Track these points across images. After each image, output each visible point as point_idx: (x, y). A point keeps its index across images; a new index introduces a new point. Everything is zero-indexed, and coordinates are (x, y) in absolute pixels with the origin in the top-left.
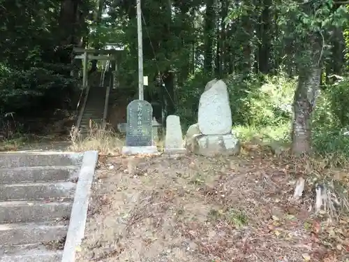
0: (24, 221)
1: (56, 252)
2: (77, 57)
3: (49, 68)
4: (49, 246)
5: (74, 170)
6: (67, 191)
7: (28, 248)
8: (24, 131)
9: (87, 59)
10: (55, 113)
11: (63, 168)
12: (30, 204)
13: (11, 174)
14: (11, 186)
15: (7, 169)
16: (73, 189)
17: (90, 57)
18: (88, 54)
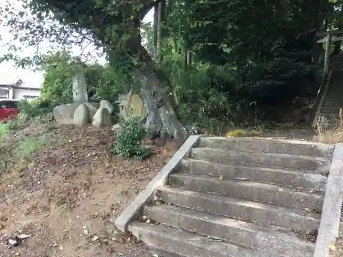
0: (275, 204)
1: (307, 242)
2: (319, 42)
3: (290, 57)
4: (300, 235)
5: (324, 163)
6: (316, 183)
7: (280, 231)
8: (265, 119)
9: (330, 41)
10: (294, 102)
11: (311, 159)
12: (280, 189)
13: (262, 158)
14: (263, 169)
15: (258, 154)
16: (323, 183)
17: (333, 39)
18: (331, 36)
